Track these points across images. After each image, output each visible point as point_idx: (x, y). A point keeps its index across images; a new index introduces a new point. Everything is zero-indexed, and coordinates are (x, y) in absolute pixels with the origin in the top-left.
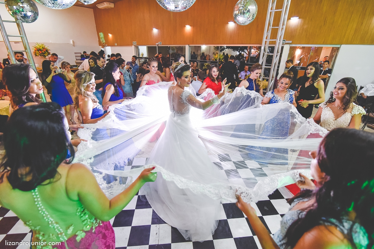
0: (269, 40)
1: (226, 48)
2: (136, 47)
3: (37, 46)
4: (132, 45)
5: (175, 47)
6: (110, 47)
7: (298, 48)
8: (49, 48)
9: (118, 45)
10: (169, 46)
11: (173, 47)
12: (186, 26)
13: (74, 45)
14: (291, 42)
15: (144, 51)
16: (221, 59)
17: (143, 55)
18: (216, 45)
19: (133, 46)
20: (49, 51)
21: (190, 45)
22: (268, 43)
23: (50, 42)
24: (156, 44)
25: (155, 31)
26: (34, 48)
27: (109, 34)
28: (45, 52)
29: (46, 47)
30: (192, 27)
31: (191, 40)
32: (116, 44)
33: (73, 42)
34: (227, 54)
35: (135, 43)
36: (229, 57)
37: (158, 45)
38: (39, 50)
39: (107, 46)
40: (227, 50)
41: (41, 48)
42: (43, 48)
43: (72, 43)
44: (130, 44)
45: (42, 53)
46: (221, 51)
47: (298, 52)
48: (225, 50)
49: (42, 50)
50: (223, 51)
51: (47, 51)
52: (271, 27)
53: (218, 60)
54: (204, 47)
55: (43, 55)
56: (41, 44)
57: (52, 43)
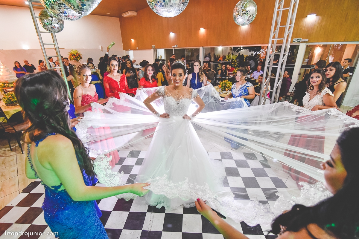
0: (276, 39)
1: (243, 49)
2: (155, 50)
3: (72, 51)
4: (150, 48)
5: (190, 49)
6: (132, 51)
7: (318, 47)
8: (81, 53)
9: (139, 49)
10: (184, 48)
11: (188, 49)
12: (200, 29)
13: (102, 50)
14: (307, 40)
15: (161, 53)
16: (233, 60)
17: (161, 57)
18: (232, 46)
19: (152, 50)
20: (81, 56)
21: (204, 47)
22: (275, 42)
23: (83, 48)
24: (173, 47)
25: (172, 35)
26: (70, 54)
27: (132, 39)
28: (78, 56)
29: (78, 52)
30: (206, 30)
31: (205, 41)
32: (138, 48)
33: (102, 47)
34: (243, 55)
35: (154, 46)
36: (245, 57)
37: (174, 48)
38: (73, 55)
39: (130, 50)
40: (243, 50)
41: (75, 53)
42: (76, 53)
43: (100, 48)
44: (149, 48)
45: (76, 58)
46: (237, 52)
47: (318, 51)
48: (241, 51)
49: (75, 55)
50: (239, 52)
51: (79, 55)
52: (279, 26)
53: (231, 61)
54: (220, 49)
55: (76, 60)
56: (75, 50)
57: (85, 48)
